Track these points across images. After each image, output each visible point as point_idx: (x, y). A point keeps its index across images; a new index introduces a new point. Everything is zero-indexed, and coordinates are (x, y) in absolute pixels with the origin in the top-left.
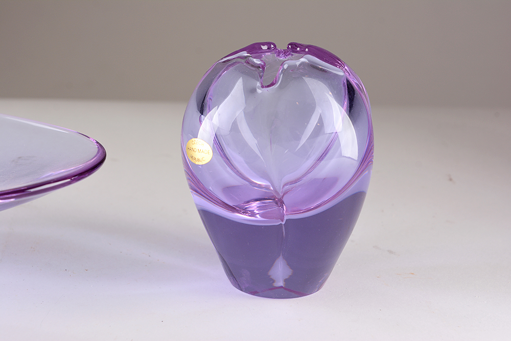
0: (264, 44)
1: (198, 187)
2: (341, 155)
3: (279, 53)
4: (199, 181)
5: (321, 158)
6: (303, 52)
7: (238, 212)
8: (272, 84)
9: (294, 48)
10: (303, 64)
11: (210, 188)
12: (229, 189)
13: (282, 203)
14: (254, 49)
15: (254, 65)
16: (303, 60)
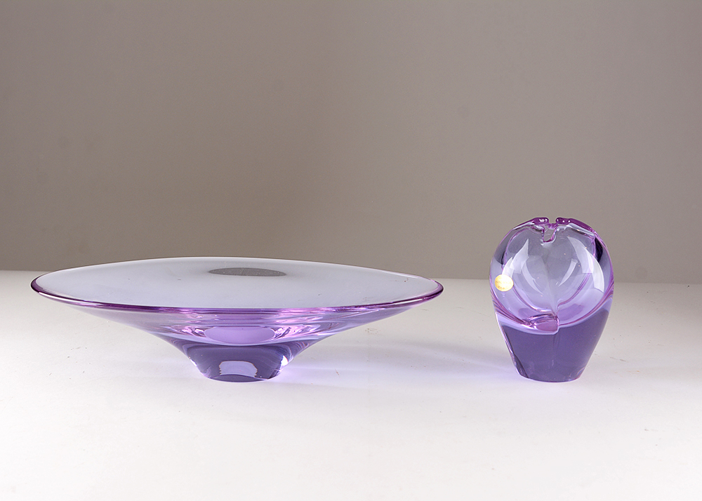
0: (541, 219)
1: (501, 310)
2: (593, 287)
3: (550, 225)
4: (501, 305)
5: (580, 288)
6: (567, 223)
7: (524, 324)
8: (550, 240)
9: (560, 221)
10: (568, 228)
11: (509, 309)
12: (521, 311)
13: (557, 317)
14: (536, 221)
15: (537, 230)
16: (568, 226)
